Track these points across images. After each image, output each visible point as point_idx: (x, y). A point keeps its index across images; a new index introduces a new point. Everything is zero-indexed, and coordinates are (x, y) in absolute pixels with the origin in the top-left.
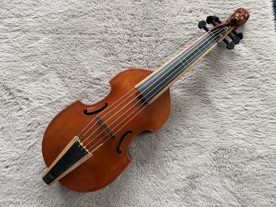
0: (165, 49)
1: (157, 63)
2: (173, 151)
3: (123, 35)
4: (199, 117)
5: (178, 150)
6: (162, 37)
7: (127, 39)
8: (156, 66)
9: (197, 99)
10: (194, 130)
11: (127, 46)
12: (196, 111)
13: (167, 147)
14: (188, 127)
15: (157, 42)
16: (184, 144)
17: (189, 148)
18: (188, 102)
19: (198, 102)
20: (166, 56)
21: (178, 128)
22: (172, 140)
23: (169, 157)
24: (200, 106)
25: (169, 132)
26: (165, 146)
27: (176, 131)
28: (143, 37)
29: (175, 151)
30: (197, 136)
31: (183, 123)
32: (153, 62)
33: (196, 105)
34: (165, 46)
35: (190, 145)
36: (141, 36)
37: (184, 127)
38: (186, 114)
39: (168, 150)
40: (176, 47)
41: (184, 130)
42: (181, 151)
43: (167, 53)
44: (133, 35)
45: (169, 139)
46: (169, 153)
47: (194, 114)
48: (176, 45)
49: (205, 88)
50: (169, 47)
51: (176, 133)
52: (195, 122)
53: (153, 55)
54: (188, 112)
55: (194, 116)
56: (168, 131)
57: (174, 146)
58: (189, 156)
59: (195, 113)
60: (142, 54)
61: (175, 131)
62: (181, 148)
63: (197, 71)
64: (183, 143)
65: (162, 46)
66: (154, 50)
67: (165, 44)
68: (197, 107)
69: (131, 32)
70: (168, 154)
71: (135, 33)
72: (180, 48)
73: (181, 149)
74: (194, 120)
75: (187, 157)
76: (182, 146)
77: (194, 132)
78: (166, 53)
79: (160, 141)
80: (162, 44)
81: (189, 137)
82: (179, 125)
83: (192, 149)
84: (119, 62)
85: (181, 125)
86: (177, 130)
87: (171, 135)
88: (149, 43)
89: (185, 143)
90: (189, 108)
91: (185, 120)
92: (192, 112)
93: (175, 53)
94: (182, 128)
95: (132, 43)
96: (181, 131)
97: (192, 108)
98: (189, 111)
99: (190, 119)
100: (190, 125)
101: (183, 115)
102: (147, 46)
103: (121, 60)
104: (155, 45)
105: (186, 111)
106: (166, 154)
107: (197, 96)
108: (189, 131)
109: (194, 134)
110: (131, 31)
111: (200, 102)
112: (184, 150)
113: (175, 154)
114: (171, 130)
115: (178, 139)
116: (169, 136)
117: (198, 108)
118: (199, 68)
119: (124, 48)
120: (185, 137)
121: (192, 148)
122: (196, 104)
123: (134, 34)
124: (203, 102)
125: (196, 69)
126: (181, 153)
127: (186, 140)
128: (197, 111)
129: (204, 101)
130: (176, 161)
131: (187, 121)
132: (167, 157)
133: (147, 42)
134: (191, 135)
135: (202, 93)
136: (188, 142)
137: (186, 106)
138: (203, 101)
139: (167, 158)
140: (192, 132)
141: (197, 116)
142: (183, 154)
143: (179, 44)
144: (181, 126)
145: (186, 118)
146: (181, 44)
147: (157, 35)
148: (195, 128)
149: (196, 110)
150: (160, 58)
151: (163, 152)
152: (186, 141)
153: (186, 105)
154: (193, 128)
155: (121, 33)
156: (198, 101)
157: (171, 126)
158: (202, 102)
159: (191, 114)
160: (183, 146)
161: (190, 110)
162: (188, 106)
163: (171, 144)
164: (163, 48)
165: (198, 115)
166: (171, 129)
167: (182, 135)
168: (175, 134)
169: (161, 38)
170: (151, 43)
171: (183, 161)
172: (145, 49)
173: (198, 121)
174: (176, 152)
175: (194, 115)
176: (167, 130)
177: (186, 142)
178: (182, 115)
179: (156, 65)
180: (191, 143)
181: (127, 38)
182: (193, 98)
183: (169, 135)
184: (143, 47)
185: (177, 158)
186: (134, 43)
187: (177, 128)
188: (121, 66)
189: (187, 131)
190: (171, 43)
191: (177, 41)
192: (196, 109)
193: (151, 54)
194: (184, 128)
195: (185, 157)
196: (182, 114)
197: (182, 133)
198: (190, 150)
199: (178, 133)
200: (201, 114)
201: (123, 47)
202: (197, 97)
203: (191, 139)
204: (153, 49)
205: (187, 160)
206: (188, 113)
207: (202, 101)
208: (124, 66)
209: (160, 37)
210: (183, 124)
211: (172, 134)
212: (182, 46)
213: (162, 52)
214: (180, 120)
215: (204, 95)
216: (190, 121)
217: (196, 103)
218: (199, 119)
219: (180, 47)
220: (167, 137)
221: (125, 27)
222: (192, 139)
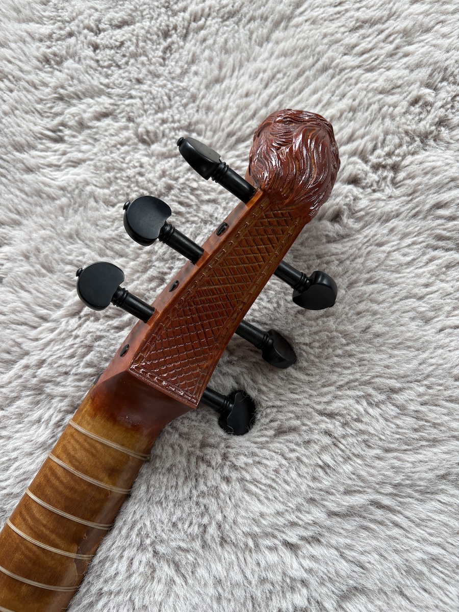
0: (207, 53)
1: (177, 117)
2: (334, 540)
3: (21, 44)
4: (439, 326)
5: (364, 534)
6: (184, 10)
7: (37, 54)
8: (174, 129)
9: (405, 236)
10: (426, 398)
11: (37, 82)
12: (414, 296)
13: (293, 524)
14: (394, 391)
15: (166, 35)
16: (389, 489)
17: (422, 510)
18: (360, 260)
19: (414, 252)
20: (218, 80)
21: (336, 406)
22: (314, 479)
23: (313, 581)
24: (432, 267)
25: (290, 437)
26: (281, 521)
27: (327, 424)
28: (104, 30)
29: (342, 541)
30: (451, 429)
31: (356, 372)
32: (160, 115)
33: (409, 264)
34: (204, 40)
35: (427, 493)
36: (98, 31)
37: (371, 391)
38: (363, 322)
39: (303, 538)
40: (254, 36)
41: (371, 411)
42: (382, 535)
43: (220, 67)
44: (63, 32)
45: (294, 474)
46: (313, 557)
47: (411, 314)
48: (252, 25)
49: (436, 174)
50: (221, 40)
51: (328, 433)
52: (425, 355)
53: (155, 90)
54: (375, 307)
55: (413, 325)
56: (280, 432)
57: (332, 514)
58: (436, 559)
59: (414, 309)
60: (109, 95)
61: (323, 426)
62: (379, 514)
63: (375, 107)
64: (382, 483)
65: (190, 46)
66: (161, 70)
67: (203, 33)
68: (418, 276)
69: (51, 27)
70: (307, 563)
71: (73, 27)
72: (278, 34)
73: (381, 523)
74: (418, 344)
75: (425, 569)
76: (380, 506)
77: (433, 414)
78: (215, 66)
79: (248, 492)
80: (190, 37)
81: (410, 446)
82: (340, 388)
83: (441, 512)
84: (10, 148)
85: (348, 385)
86: (331, 415)
87: (302, 450)
88: (132, 48)
89: (396, 486)
90: (375, 286)
91: (366, 356)
92: (395, 307)
93: (255, 59)
94: (358, 399)
95: (59, 63)
96: (358, 420)
97: (392, 285)
98: (379, 303)
99: (395, 347)
100: (398, 377)
101: (350, 328)
102: (127, 63)
103: (18, 139)
104: (162, 47)
105: (362, 307)
106: (296, 565)
107: (403, 223)
108: (402, 408)
109: (435, 425)
110: (54, 24)
111: (427, 247)
112: (396, 525)
113: (347, 561)
114: (297, 423)
115: (348, 468)
116: (292, 455)
117: (423, 281)
118: (381, 93)
119: (28, 91)
120: (387, 450)
121: (439, 506)
122: (408, 259)
123: (68, 29)
124: (441, 243)
125: (366, 101)
126: (383, 545)
127: (397, 463)
128: (421, 298)
129: (448, 239)
130: (363, 599)
131: (377, 357)
132: (304, 583)
133: (122, 43)
134: (416, 430)
135: (424, 202)
136: (408, 478)
137: (355, 282)
138: (440, 238)
139: (304, 591)
140: (417, 416)
141: (427, 321)
142: (396, 551)
143: (264, 18)
144: (349, 393)
145: (369, 341)
146: (276, 16)
147: (163, 10)
148: (429, 387)
149: (416, 290)
150: (188, 94)
151: (272, 558)
152: (396, 470)
153: (354, 277)
154: (421, 389)
155: (11, 38)
156: (414, 243)
157: (294, 403)
158: (436, 248)
159: (392, 319)
160: (386, 501)
161: (381, 298)
162: (368, 281)
163: (312, 501)
164: (198, 51)
165: (432, 314)
166: (298, 418)
167: (365, 441)
168: (326, 440)
169: (182, 14)
170: (141, 44)
171: (402, 594)
172: (116, 76)
173: (442, 347)
174: (349, 547)
175: (413, 319)
176: (275, 424)
177: (398, 479)
178: (345, 334)
179: (176, 125)
180: (430, 475)
181: (36, 49)
182: (383, 235)
183: (293, 451)
184: (109, 67)
185: (369, 585)
186: (65, 64)
187: (330, 408)
188: (19, 165)
189: (391, 410)
190: (227, 23)
191: (255, 10)
192: (415, 285)
193: (145, 87)
194: (367, 396)
195: (409, 571)
196: (341, 328)
197: (362, 432)
198: (431, 520)
199: (339, 431)
200: (448, 308)
201: (25, 88)
202: (407, 227)
203: (420, 457)
204: (152, 68)
205: (428, 586)
206: (375, 313)
207: (434, 242)
208: (32, 162)
209: (175, 14)
210: (358, 376)
211: (307, 443)
212: (283, 24)
213: (194, 68)
214: (337, 360)
215: (438, 206)
216: (396, 352)
217: (404, 255)
218: (442, 335)
219: (271, 31)
220: (281, 465)
221: (27, 12)
222: (428, 453)
